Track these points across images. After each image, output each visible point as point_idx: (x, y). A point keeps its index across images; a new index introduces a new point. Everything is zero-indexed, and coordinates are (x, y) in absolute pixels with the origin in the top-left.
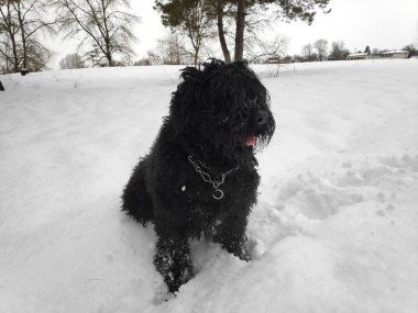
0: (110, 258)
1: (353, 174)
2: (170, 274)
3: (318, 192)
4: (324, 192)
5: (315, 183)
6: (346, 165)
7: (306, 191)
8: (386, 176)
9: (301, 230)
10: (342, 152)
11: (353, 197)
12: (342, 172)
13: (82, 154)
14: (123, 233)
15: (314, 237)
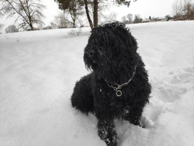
0: (76, 136)
1: (177, 77)
2: (108, 140)
3: (165, 88)
4: (169, 88)
5: (161, 83)
6: (171, 73)
7: (159, 88)
8: (190, 77)
9: (167, 109)
10: (161, 66)
11: (182, 89)
12: (171, 77)
13: (36, 77)
14: (78, 121)
15: (175, 112)
